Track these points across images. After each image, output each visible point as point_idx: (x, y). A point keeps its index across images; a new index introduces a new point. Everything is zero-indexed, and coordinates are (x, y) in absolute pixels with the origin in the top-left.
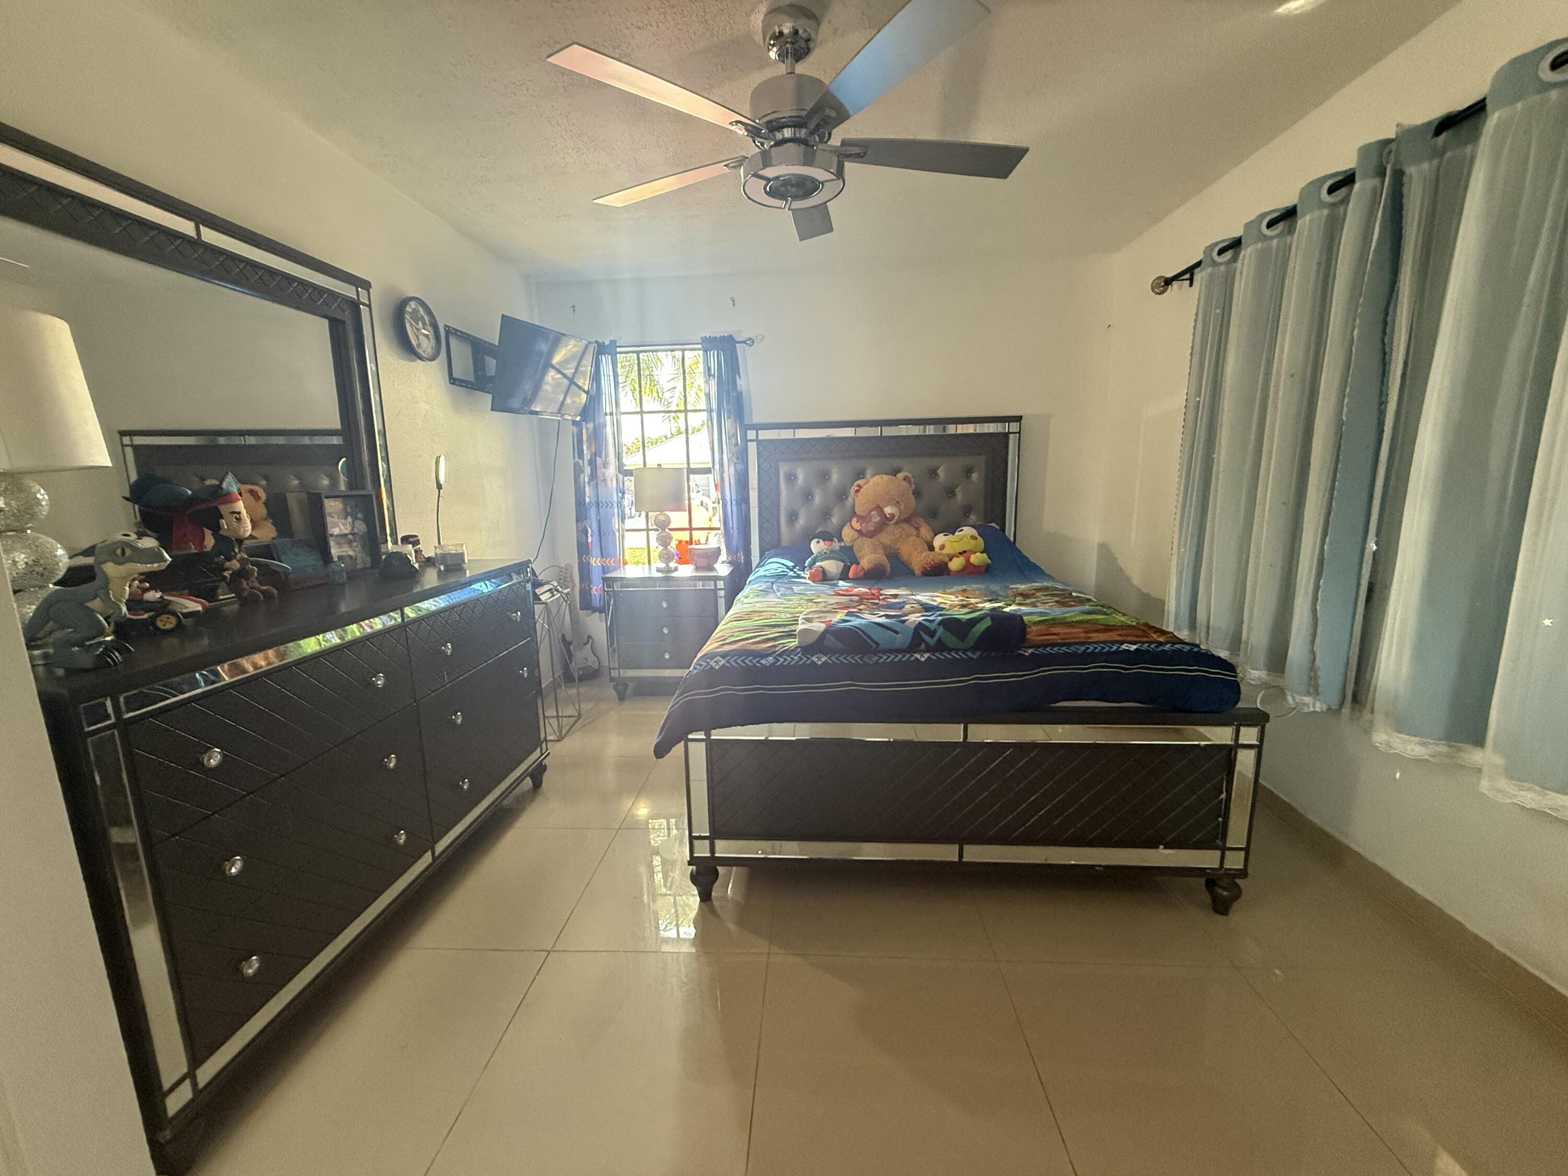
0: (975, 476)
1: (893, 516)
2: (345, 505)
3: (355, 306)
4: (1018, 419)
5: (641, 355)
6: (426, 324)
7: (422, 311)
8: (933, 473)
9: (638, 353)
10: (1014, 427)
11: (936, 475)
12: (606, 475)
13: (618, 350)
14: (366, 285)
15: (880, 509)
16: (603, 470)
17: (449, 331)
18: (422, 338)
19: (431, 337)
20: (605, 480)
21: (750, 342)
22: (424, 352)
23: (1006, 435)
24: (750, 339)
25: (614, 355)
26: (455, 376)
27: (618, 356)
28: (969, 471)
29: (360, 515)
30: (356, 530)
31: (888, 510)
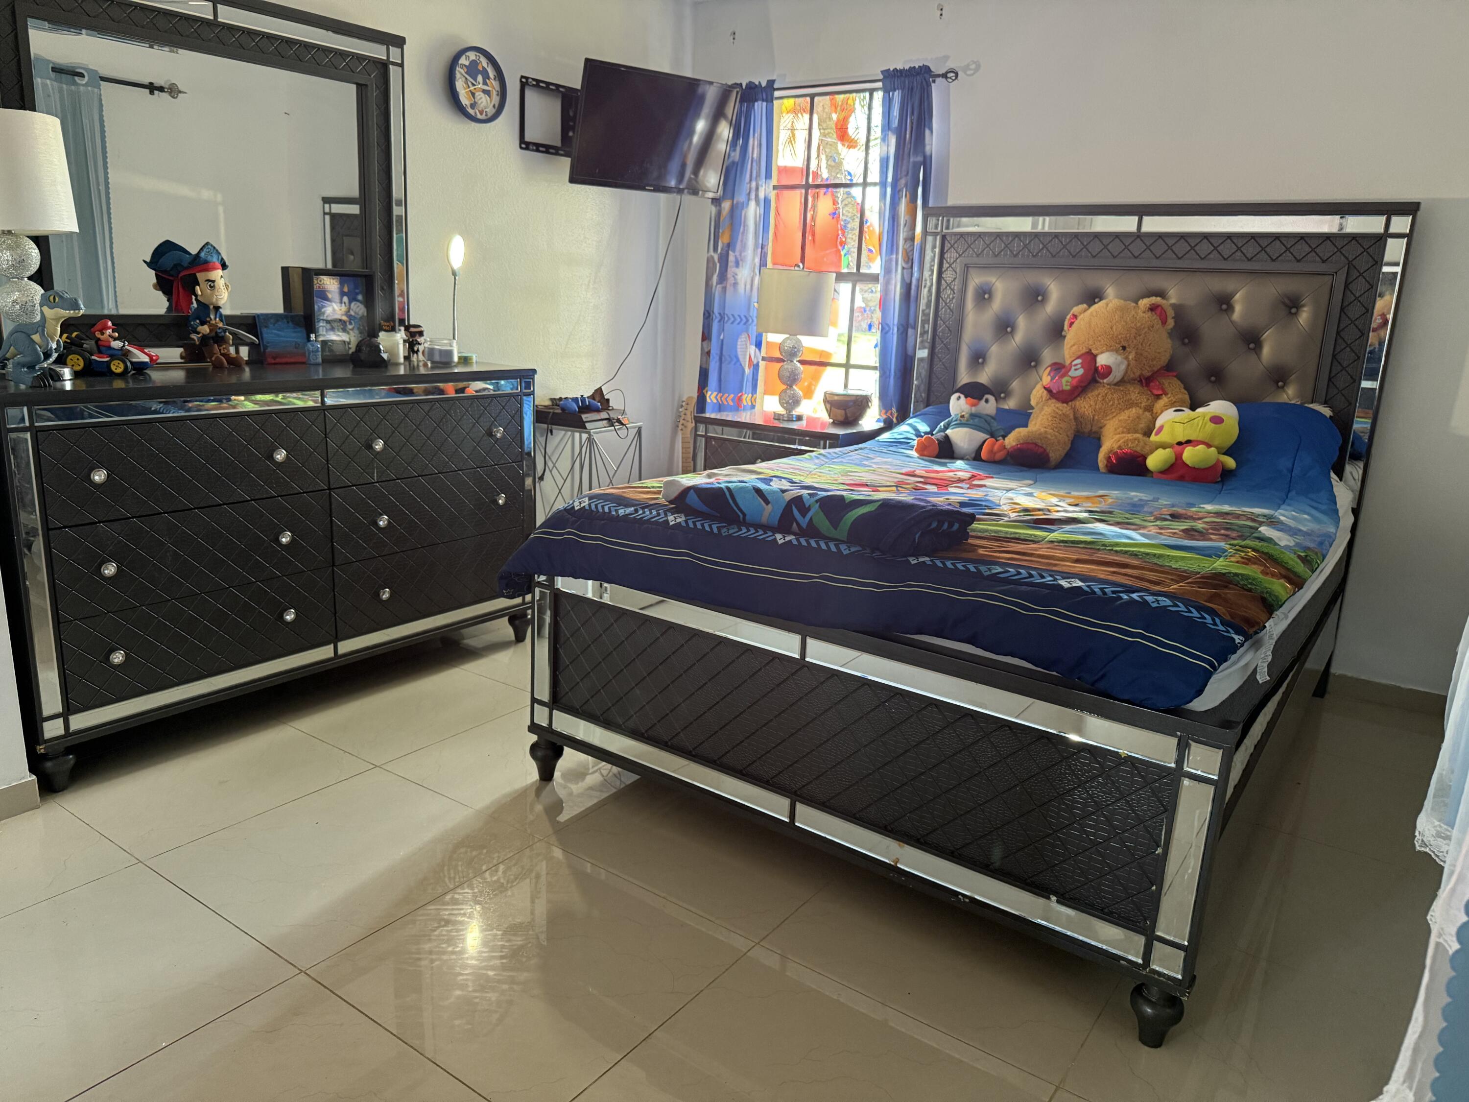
0: (1304, 317)
1: (1108, 370)
2: (342, 284)
3: (383, 66)
4: (1410, 209)
5: (816, 99)
6: (489, 78)
7: (484, 62)
8: (1224, 303)
9: (812, 97)
10: (1401, 224)
11: (1230, 308)
12: (739, 277)
13: (777, 94)
14: (399, 42)
15: (1090, 357)
16: (734, 269)
17: (525, 83)
18: (479, 95)
19: (495, 93)
20: (735, 284)
21: (951, 75)
22: (481, 113)
23: (1379, 240)
24: (952, 71)
25: (770, 100)
26: (527, 138)
27: (775, 102)
28: (1292, 305)
29: (360, 297)
30: (352, 313)
31: (1103, 359)
